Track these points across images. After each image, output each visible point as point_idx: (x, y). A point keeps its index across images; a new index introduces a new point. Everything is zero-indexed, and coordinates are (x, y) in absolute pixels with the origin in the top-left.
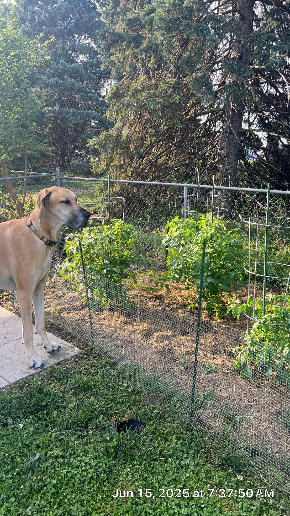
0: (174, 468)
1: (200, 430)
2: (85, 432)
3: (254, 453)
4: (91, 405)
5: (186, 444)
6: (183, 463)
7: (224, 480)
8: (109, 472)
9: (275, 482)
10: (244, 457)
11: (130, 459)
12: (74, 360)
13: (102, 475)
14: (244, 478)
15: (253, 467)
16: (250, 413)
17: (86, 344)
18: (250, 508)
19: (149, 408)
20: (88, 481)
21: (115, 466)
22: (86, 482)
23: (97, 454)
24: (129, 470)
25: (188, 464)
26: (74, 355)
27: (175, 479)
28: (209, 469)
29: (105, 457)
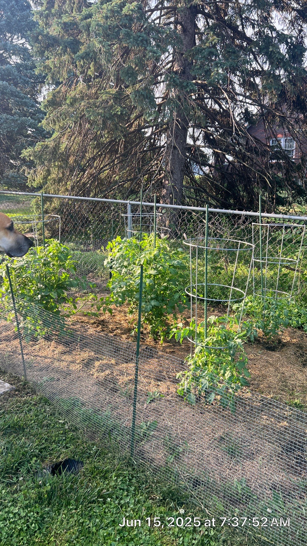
0: (114, 508)
1: (141, 464)
2: (15, 479)
3: (196, 483)
4: (22, 447)
5: (126, 481)
6: (122, 502)
7: (165, 515)
8: (41, 521)
9: (216, 511)
10: (186, 488)
11: (65, 504)
12: (3, 398)
13: (33, 525)
14: (185, 511)
15: (194, 498)
16: (193, 441)
17: (19, 379)
18: (191, 542)
19: (88, 445)
20: (17, 533)
21: (48, 513)
22: (15, 535)
23: (27, 502)
24: (64, 516)
25: (128, 503)
26: (4, 392)
27: (114, 521)
28: (150, 505)
29: (37, 505)
